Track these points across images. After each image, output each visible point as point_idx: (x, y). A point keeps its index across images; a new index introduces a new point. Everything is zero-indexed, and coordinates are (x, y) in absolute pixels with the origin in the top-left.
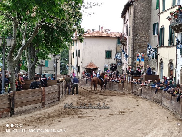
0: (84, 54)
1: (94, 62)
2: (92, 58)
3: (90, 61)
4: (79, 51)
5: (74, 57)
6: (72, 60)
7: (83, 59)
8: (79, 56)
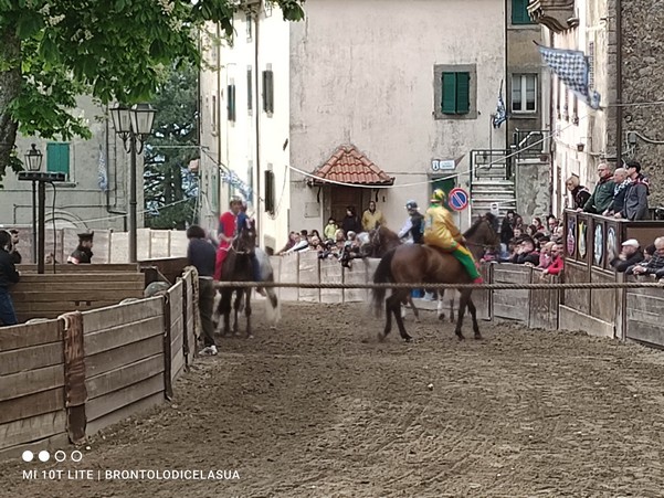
0: (298, 97)
1: (363, 144)
2: (351, 116)
3: (339, 140)
4: (268, 76)
5: (232, 116)
6: (219, 135)
7: (291, 127)
8: (269, 106)
